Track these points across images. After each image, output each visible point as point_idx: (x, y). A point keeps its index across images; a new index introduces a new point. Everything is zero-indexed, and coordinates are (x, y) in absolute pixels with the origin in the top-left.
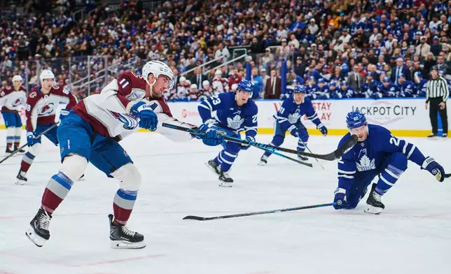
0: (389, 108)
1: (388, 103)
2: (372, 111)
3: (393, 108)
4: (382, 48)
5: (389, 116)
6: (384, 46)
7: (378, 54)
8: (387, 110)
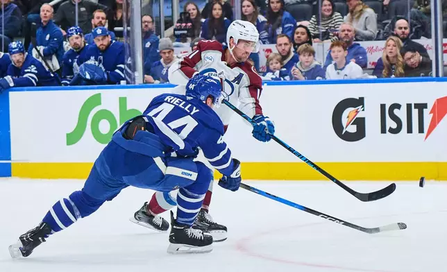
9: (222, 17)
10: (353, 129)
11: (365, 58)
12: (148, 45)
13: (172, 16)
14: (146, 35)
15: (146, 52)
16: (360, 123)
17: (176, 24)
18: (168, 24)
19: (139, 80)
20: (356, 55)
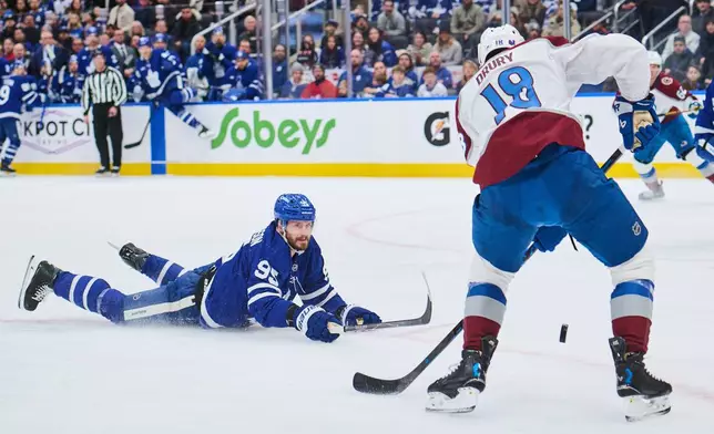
0: (63, 123)
1: (61, 114)
2: (33, 129)
3: (71, 121)
4: (49, 13)
5: (63, 138)
6: (53, 10)
7: (42, 23)
8: (60, 126)
9: (335, 47)
10: (440, 137)
11: (450, 80)
12: (279, 69)
13: (296, 46)
14: (278, 61)
15: (276, 75)
16: (446, 132)
17: (299, 52)
18: (293, 52)
19: (270, 98)
20: (443, 77)
